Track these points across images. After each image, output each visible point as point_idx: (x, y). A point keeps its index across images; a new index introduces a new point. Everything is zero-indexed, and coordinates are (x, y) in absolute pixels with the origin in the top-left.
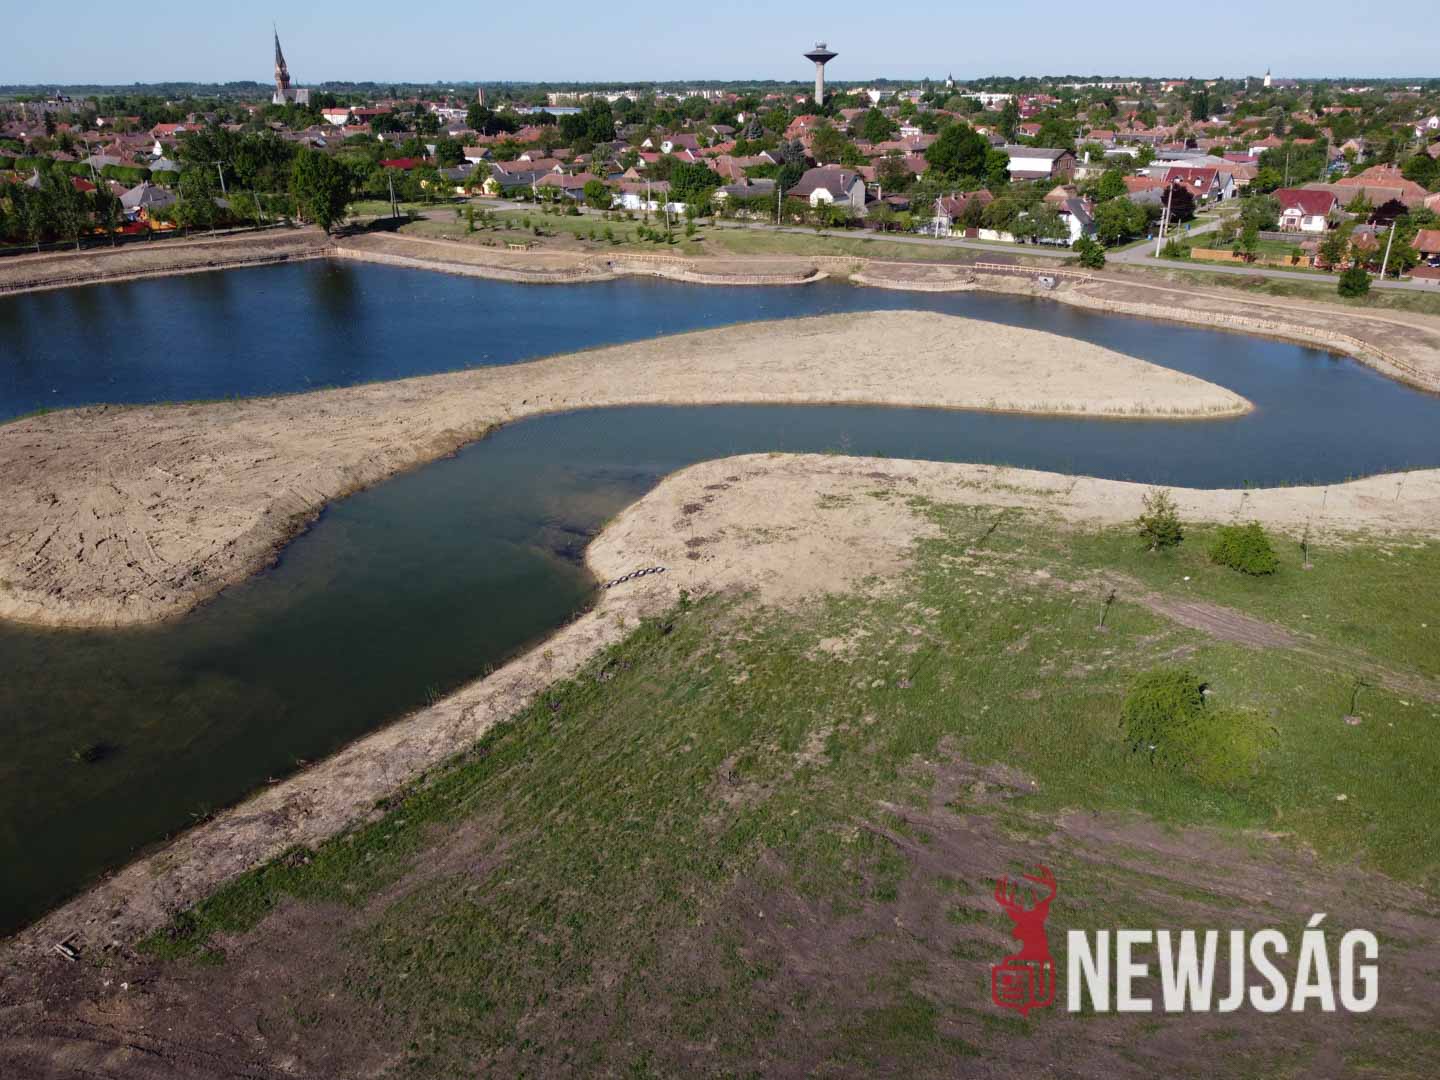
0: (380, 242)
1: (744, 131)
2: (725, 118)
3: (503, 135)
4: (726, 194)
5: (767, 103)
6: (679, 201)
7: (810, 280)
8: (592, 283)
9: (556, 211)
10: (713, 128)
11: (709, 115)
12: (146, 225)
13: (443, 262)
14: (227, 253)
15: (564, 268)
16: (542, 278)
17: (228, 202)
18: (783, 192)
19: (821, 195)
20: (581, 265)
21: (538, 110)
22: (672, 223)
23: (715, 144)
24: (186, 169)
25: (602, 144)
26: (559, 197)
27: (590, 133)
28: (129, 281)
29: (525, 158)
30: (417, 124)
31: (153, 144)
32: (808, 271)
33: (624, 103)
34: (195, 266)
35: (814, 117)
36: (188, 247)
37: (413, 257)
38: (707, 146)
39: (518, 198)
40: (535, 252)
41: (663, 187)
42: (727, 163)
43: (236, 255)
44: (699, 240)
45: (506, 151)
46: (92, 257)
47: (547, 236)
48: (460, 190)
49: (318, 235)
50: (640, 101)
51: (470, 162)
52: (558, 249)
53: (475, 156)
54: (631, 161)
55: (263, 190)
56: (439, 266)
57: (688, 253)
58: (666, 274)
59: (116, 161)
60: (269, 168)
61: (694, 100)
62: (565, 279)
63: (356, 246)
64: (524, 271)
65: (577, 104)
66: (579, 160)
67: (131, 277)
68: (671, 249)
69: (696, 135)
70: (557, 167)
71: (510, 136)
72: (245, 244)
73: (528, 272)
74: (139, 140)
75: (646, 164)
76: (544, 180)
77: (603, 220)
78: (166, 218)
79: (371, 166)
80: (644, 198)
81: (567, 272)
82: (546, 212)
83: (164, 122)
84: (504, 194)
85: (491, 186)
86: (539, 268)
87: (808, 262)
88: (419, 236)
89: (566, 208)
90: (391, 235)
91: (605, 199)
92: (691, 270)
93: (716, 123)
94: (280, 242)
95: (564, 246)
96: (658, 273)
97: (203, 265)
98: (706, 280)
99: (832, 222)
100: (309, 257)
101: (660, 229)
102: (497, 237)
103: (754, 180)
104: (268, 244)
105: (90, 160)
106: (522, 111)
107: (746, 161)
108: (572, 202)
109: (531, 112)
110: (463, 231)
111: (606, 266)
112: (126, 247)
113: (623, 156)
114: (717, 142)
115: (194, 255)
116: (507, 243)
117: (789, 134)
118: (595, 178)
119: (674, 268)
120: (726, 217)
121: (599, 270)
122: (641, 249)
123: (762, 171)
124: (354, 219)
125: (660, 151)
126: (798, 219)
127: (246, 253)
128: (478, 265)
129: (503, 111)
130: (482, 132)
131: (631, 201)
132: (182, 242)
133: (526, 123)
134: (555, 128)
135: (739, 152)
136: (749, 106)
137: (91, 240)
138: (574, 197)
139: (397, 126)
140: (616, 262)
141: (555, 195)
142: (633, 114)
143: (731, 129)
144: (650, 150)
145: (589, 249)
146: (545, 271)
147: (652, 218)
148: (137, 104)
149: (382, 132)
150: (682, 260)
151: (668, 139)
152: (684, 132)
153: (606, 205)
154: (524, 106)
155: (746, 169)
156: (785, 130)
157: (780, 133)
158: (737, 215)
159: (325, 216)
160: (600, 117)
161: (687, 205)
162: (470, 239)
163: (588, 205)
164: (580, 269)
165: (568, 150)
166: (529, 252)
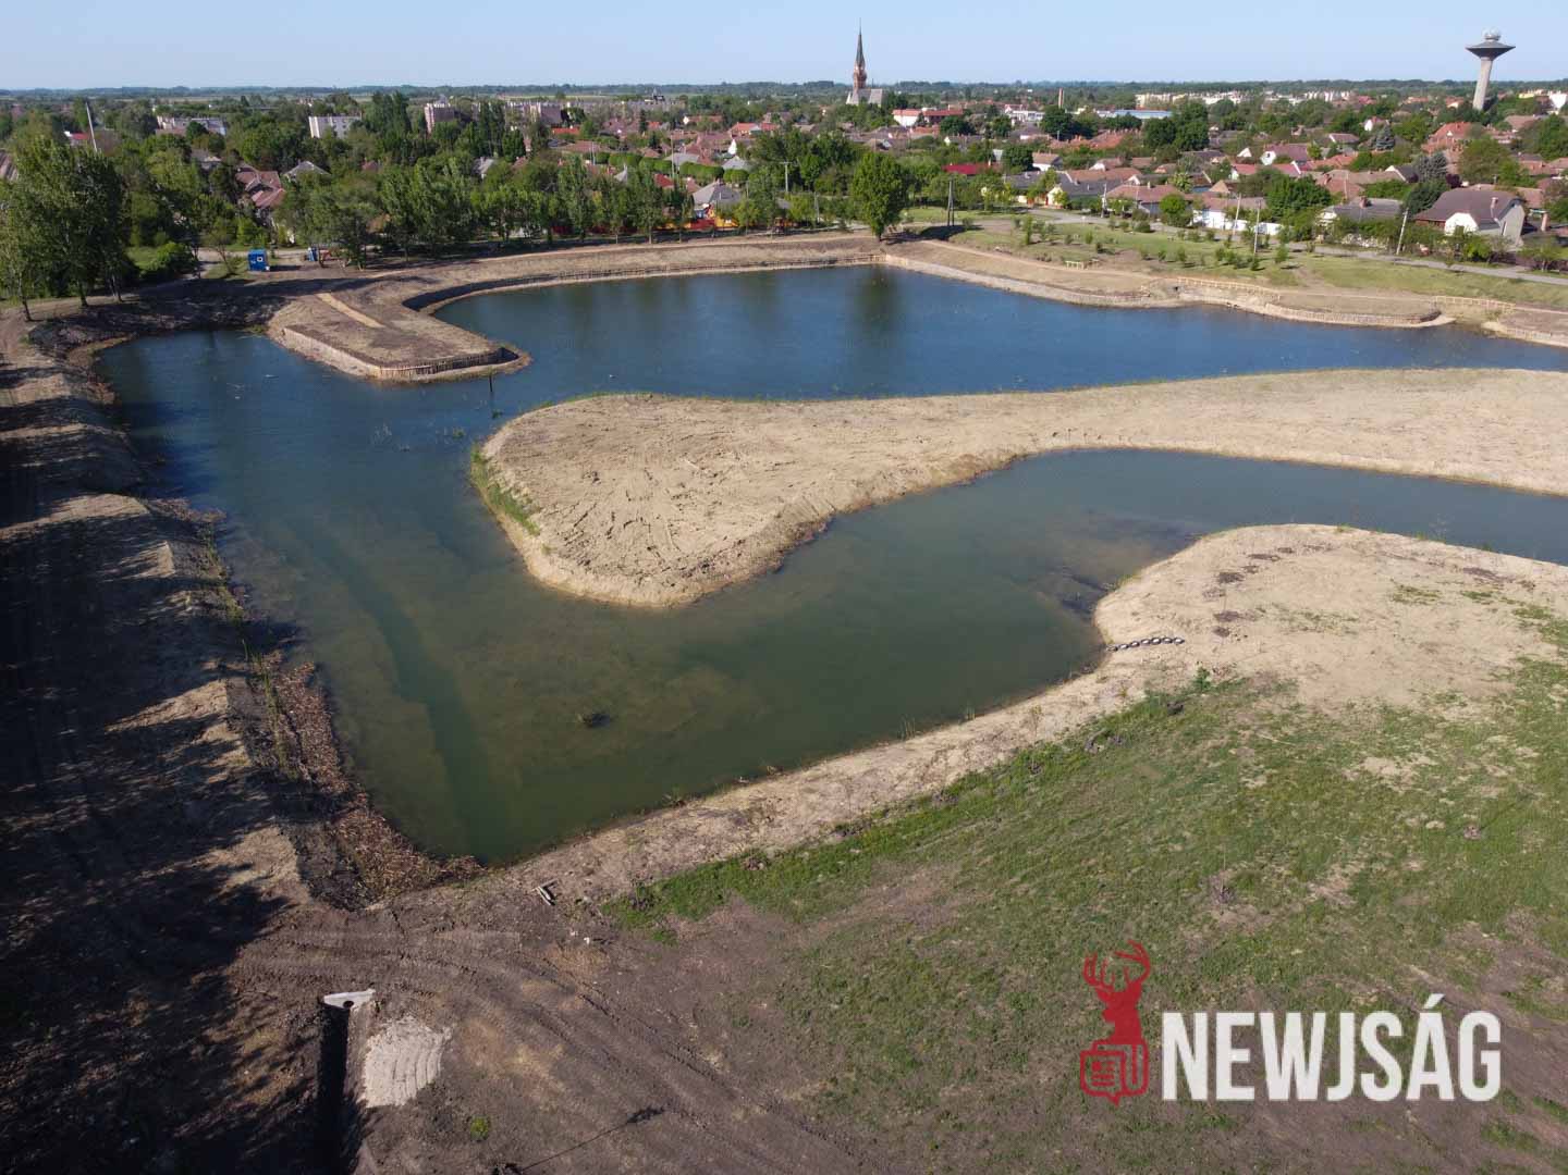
0: (929, 250)
1: (1370, 141)
2: (1349, 124)
3: (1078, 141)
4: (1334, 215)
5: (1407, 108)
6: (1273, 221)
7: (1428, 324)
8: (1154, 309)
9: (1125, 226)
10: (1331, 137)
11: (1327, 121)
12: (711, 222)
13: (993, 275)
14: (780, 254)
15: (1123, 291)
16: (1098, 300)
17: (789, 201)
18: (1409, 216)
19: (1464, 221)
20: (1143, 288)
21: (1123, 113)
22: (1261, 247)
23: (1329, 157)
24: (756, 168)
25: (1192, 153)
26: (1130, 211)
27: (1179, 140)
28: (689, 276)
29: (1099, 166)
30: (988, 127)
31: (730, 143)
32: (1427, 314)
33: (1224, 107)
34: (749, 266)
35: (1468, 126)
36: (745, 245)
37: (958, 268)
39: (1084, 210)
40: (1095, 271)
41: (1255, 204)
42: (1343, 179)
43: (789, 257)
44: (1291, 268)
45: (1079, 158)
46: (660, 251)
47: (1110, 253)
48: (1022, 199)
49: (869, 240)
50: (1243, 104)
51: (1038, 169)
52: (1120, 269)
53: (1045, 163)
54: (1222, 173)
55: (823, 191)
56: (987, 280)
57: (1275, 281)
58: (1243, 305)
59: (694, 159)
60: (832, 170)
61: (1311, 103)
62: (1123, 303)
63: (904, 253)
64: (1077, 290)
65: (1167, 107)
66: (1161, 170)
67: (691, 273)
68: (1254, 277)
69: (1309, 145)
70: (1134, 178)
71: (1085, 142)
72: (799, 246)
74: (719, 138)
75: (1241, 177)
76: (1116, 192)
77: (1177, 239)
78: (731, 216)
79: (936, 171)
80: (1231, 215)
81: (1126, 294)
82: (1112, 227)
83: (742, 121)
84: (1069, 206)
85: (1056, 196)
86: (1095, 289)
87: (1427, 303)
88: (971, 247)
89: (1137, 224)
90: (942, 244)
91: (1184, 215)
92: (1275, 303)
93: (1337, 130)
94: (831, 246)
95: (1128, 265)
96: (1233, 303)
97: (756, 264)
98: (1292, 315)
99: (1470, 255)
100: (857, 263)
101: (1244, 252)
102: (1054, 252)
103: (1373, 201)
104: (819, 247)
105: (672, 158)
106: (1103, 115)
107: (1367, 177)
108: (1145, 217)
109: (1114, 116)
110: (1017, 243)
111: (1172, 292)
112: (691, 243)
113: (1214, 167)
114: (1334, 153)
115: (751, 254)
116: (1063, 259)
117: (1430, 146)
118: (1177, 191)
119: (1254, 299)
120: (1330, 243)
121: (1163, 294)
122: (1217, 275)
123: (1386, 189)
124: (909, 225)
125: (1261, 163)
126: (1423, 249)
127: (798, 255)
128: (1029, 282)
129: (1083, 114)
130: (1055, 136)
131: (1215, 220)
132: (742, 241)
133: (1106, 128)
134: (1139, 134)
135: (1360, 166)
136: (1382, 111)
137: (663, 234)
138: (1147, 211)
139: (966, 129)
140: (1185, 287)
141: (1126, 209)
142: (1233, 119)
143: (1352, 138)
144: (1247, 161)
145: (1156, 271)
146: (1101, 292)
147: (1236, 240)
148: (720, 103)
149: (949, 135)
150: (1265, 289)
151: (1271, 149)
152: (1294, 140)
154: (1107, 109)
155: (1366, 186)
156: (1424, 139)
157: (1418, 144)
158: (1345, 241)
159: (880, 224)
160: (1194, 123)
161: (1283, 227)
162: (1024, 253)
163: (1163, 221)
164: (1142, 293)
165: (1149, 159)
166: (1087, 271)
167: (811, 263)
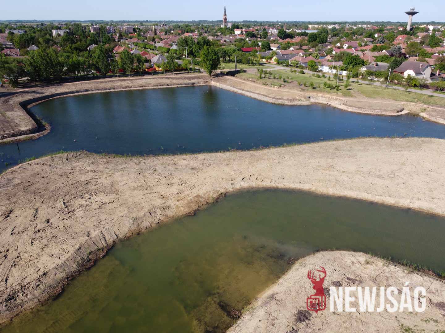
0: (227, 80)
1: (377, 41)
2: (371, 35)
3: (288, 40)
4: (365, 69)
5: (387, 30)
6: (345, 70)
7: (400, 113)
9: (295, 71)
10: (365, 39)
11: (364, 34)
12: (155, 69)
15: (290, 98)
16: (280, 102)
18: (392, 70)
19: (410, 73)
20: (297, 98)
21: (303, 31)
22: (340, 80)
23: (365, 46)
25: (320, 45)
26: (298, 65)
27: (318, 40)
29: (292, 48)
30: (261, 35)
32: (399, 110)
33: (334, 29)
35: (406, 36)
38: (361, 46)
39: (283, 65)
40: (282, 89)
41: (340, 64)
42: (368, 55)
43: (177, 82)
44: (350, 89)
47: (288, 83)
48: (264, 60)
50: (340, 28)
51: (272, 50)
52: (291, 89)
53: (275, 47)
54: (330, 52)
56: (244, 92)
57: (345, 95)
58: (333, 105)
59: (162, 45)
61: (359, 28)
62: (289, 103)
63: (218, 81)
64: (274, 98)
65: (317, 29)
66: (311, 50)
68: (337, 93)
69: (358, 42)
70: (301, 54)
71: (290, 40)
72: (182, 78)
73: (276, 99)
75: (336, 53)
76: (294, 59)
77: (312, 76)
80: (331, 68)
81: (291, 100)
82: (291, 71)
84: (279, 63)
85: (275, 59)
86: (280, 97)
88: (241, 79)
91: (316, 67)
92: (344, 104)
93: (367, 37)
94: (193, 78)
95: (293, 88)
96: (329, 103)
98: (350, 109)
99: (413, 85)
100: (202, 84)
101: (334, 83)
102: (269, 82)
103: (379, 63)
104: (189, 78)
106: (297, 31)
107: (376, 54)
108: (303, 68)
109: (301, 32)
110: (257, 78)
111: (307, 98)
113: (327, 50)
114: (366, 45)
116: (271, 84)
117: (395, 42)
119: (337, 102)
120: (364, 78)
121: (304, 100)
122: (324, 91)
124: (222, 70)
125: (343, 48)
126: (396, 82)
127: (181, 81)
128: (257, 94)
129: (292, 31)
130: (281, 38)
131: (326, 69)
133: (297, 36)
134: (306, 38)
135: (374, 49)
136: (380, 31)
138: (304, 65)
139: (254, 36)
142: (336, 33)
143: (371, 40)
144: (339, 48)
145: (303, 90)
146: (282, 99)
147: (332, 77)
149: (248, 37)
150: (341, 98)
151: (347, 43)
152: (353, 40)
153: (316, 70)
154: (299, 29)
155: (376, 57)
156: (393, 40)
157: (391, 42)
158: (369, 78)
159: (209, 70)
160: (323, 35)
161: (348, 72)
162: (259, 82)
163: (308, 69)
164: (296, 99)
165: (308, 46)
166: (279, 90)
167: (185, 84)
